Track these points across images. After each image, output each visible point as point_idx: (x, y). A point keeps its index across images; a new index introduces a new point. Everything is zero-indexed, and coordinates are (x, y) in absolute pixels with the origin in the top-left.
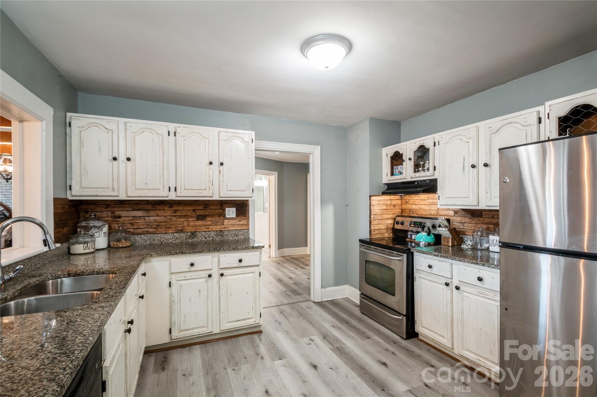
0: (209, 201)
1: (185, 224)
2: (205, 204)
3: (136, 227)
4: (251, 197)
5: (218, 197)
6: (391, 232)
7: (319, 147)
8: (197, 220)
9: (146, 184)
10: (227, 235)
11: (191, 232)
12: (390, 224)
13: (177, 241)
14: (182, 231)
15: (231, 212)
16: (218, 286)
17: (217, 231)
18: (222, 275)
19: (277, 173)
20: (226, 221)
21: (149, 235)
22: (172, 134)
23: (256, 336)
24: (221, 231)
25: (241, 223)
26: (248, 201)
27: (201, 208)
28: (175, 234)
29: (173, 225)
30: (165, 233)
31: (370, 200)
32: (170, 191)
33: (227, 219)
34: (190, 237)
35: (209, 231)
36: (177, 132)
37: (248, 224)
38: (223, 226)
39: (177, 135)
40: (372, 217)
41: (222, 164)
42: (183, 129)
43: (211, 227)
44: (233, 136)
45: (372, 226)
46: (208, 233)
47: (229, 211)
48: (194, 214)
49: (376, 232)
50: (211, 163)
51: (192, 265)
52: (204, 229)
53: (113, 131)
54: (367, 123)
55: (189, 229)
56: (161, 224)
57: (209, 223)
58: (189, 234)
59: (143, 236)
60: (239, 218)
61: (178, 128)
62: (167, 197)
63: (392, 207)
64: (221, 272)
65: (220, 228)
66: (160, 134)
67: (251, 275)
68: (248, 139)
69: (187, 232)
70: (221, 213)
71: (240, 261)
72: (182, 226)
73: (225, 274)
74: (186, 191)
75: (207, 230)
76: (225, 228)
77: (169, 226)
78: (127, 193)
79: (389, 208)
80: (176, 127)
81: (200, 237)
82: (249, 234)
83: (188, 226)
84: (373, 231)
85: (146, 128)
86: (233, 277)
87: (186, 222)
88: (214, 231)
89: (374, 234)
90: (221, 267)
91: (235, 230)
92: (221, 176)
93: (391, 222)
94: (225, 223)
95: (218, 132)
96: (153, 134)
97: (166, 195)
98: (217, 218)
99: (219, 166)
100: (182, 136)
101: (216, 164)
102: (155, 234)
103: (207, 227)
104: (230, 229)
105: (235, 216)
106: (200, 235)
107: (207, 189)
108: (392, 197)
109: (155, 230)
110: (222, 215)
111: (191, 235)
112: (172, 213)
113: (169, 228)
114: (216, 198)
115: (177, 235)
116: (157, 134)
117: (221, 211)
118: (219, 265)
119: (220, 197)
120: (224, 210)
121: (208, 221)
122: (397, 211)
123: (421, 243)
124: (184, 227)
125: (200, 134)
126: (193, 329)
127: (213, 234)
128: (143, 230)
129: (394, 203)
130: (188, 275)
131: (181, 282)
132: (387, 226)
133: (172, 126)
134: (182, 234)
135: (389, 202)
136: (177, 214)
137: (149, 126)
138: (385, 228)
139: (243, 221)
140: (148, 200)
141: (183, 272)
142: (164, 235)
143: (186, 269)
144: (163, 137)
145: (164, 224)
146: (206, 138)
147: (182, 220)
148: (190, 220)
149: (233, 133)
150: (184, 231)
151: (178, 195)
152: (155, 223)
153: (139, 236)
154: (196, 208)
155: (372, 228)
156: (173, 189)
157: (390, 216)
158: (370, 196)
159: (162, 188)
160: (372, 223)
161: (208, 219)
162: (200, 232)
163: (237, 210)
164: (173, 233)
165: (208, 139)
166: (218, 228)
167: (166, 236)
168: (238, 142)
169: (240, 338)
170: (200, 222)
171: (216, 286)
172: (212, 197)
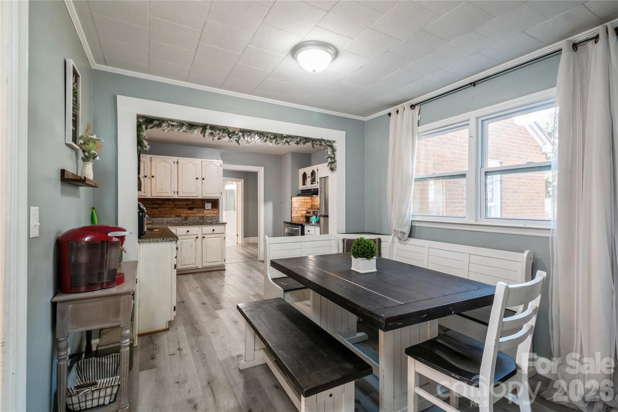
0: (195, 199)
1: (181, 212)
2: (193, 201)
3: (153, 213)
4: (220, 197)
5: (201, 197)
6: (305, 218)
7: (263, 168)
8: (188, 210)
9: (162, 190)
10: (206, 219)
11: (185, 217)
12: (304, 213)
13: (177, 222)
14: (179, 216)
15: (208, 206)
16: (201, 243)
17: (200, 217)
18: (204, 237)
19: (243, 180)
20: (205, 211)
21: (161, 218)
22: (176, 163)
23: (222, 272)
24: (202, 217)
25: (215, 212)
26: (218, 199)
27: (190, 203)
28: (175, 218)
29: (174, 212)
30: (170, 217)
31: (291, 199)
32: (174, 193)
33: (206, 210)
34: (184, 220)
35: (195, 217)
36: (179, 161)
37: (218, 213)
38: (204, 214)
39: (179, 163)
40: (292, 209)
41: (203, 179)
42: (182, 160)
43: (196, 214)
44: (210, 164)
45: (292, 214)
46: (194, 217)
47: (207, 205)
48: (186, 206)
49: (295, 218)
50: (197, 178)
51: (188, 231)
52: (192, 215)
53: (145, 162)
54: (290, 155)
55: (183, 215)
56: (168, 212)
57: (195, 212)
58: (184, 218)
59: (157, 218)
60: (213, 209)
61: (179, 160)
62: (173, 197)
63: (305, 204)
64: (203, 236)
65: (202, 215)
66: (170, 163)
67: (220, 238)
68: (218, 164)
69: (183, 217)
70: (202, 206)
71: (213, 230)
72: (179, 213)
73: (205, 237)
74: (183, 194)
75: (194, 216)
76: (205, 215)
77: (172, 213)
78: (151, 194)
79: (303, 204)
80: (178, 159)
81: (190, 219)
82: (219, 219)
83: (183, 213)
84: (293, 217)
85: (163, 160)
86: (210, 239)
87: (181, 211)
88: (198, 217)
89: (294, 219)
90: (203, 233)
91: (211, 216)
92: (203, 185)
93: (304, 212)
94: (205, 212)
95: (201, 162)
96: (165, 163)
97: (173, 196)
98: (200, 209)
99: (202, 180)
100: (181, 164)
101: (200, 179)
102: (164, 217)
103: (194, 214)
104: (208, 215)
105: (211, 208)
106: (190, 218)
107: (195, 192)
108: (306, 198)
109: (164, 215)
110: (203, 207)
111: (185, 219)
112: (174, 206)
113: (172, 214)
114: (200, 197)
115: (176, 218)
116: (168, 163)
117: (202, 205)
118: (202, 232)
119: (202, 197)
120: (205, 204)
121: (195, 211)
122: (309, 206)
123: (313, 222)
124: (180, 214)
125: (191, 163)
126: (188, 265)
127: (197, 218)
128: (157, 215)
129: (307, 201)
130: (186, 237)
131: (182, 240)
132: (302, 215)
133: (175, 159)
134: (179, 218)
135: (303, 201)
136: (177, 206)
137: (164, 159)
138: (301, 215)
139: (216, 211)
140: (160, 199)
141: (183, 235)
142: (169, 218)
143: (185, 234)
144: (171, 165)
145: (169, 212)
146: (195, 165)
147: (180, 210)
148: (184, 210)
149: (209, 161)
150: (180, 216)
151: (179, 196)
152: (164, 212)
153: (155, 218)
154: (188, 203)
155: (293, 216)
156: (176, 193)
157: (304, 209)
158: (291, 197)
159: (170, 192)
160: (292, 213)
161: (195, 209)
162: (190, 217)
163: (212, 205)
164: (174, 217)
165: (196, 165)
166: (201, 215)
167: (170, 219)
168: (213, 166)
169: (213, 272)
170: (190, 211)
171: (200, 244)
172: (198, 197)
